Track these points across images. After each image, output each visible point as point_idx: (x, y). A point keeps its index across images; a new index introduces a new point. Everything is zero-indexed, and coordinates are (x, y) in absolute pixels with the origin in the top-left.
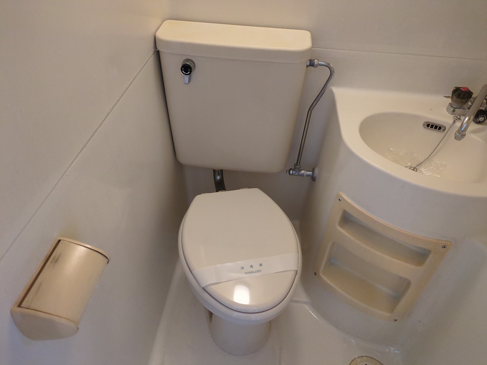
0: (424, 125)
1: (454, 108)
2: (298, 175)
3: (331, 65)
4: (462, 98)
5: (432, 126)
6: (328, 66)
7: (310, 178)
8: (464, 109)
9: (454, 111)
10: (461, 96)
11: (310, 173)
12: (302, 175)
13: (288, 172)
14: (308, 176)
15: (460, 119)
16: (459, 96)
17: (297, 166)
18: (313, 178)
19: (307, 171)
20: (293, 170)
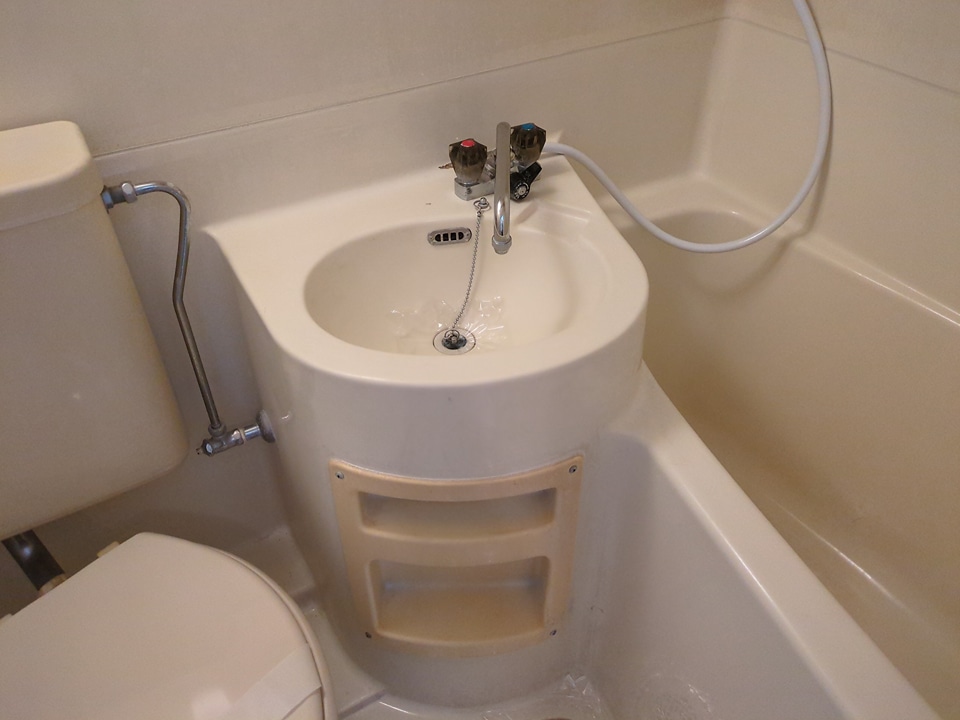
0: (430, 241)
1: (467, 186)
2: (228, 448)
3: (171, 185)
4: (471, 164)
5: (446, 237)
6: (163, 189)
7: (260, 438)
8: (484, 181)
9: (470, 191)
10: (468, 158)
11: (255, 429)
12: (238, 442)
13: (201, 451)
14: (252, 437)
15: (486, 204)
16: (465, 161)
17: (217, 430)
18: (267, 437)
19: (246, 428)
20: (211, 441)
